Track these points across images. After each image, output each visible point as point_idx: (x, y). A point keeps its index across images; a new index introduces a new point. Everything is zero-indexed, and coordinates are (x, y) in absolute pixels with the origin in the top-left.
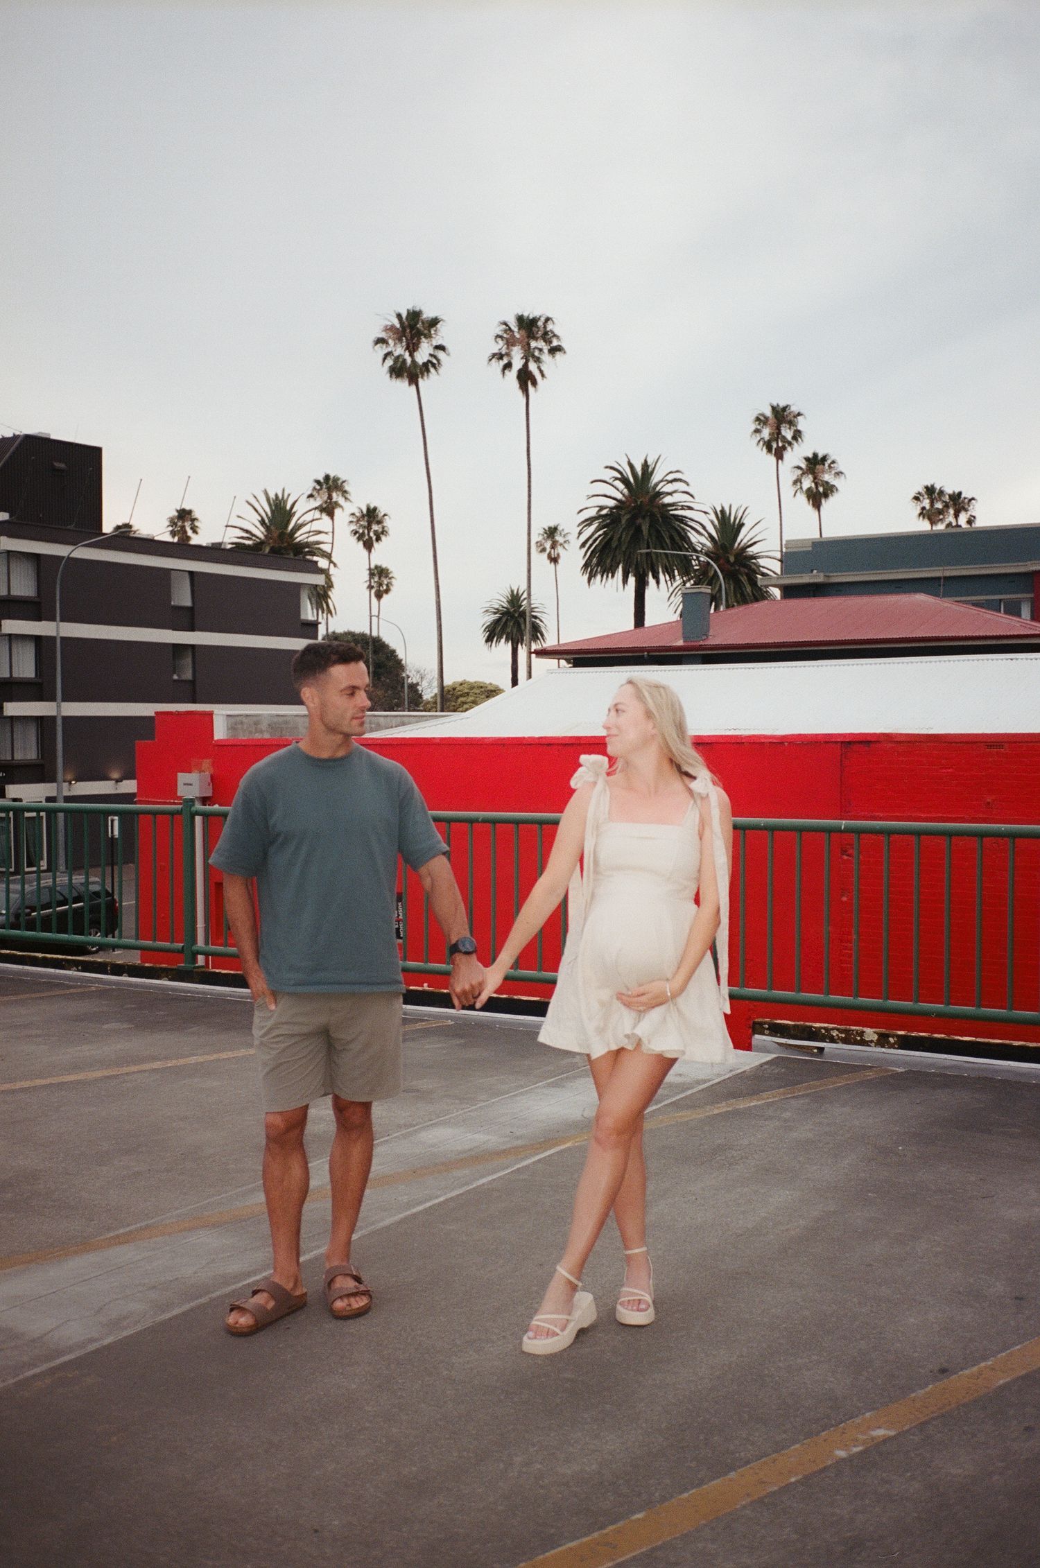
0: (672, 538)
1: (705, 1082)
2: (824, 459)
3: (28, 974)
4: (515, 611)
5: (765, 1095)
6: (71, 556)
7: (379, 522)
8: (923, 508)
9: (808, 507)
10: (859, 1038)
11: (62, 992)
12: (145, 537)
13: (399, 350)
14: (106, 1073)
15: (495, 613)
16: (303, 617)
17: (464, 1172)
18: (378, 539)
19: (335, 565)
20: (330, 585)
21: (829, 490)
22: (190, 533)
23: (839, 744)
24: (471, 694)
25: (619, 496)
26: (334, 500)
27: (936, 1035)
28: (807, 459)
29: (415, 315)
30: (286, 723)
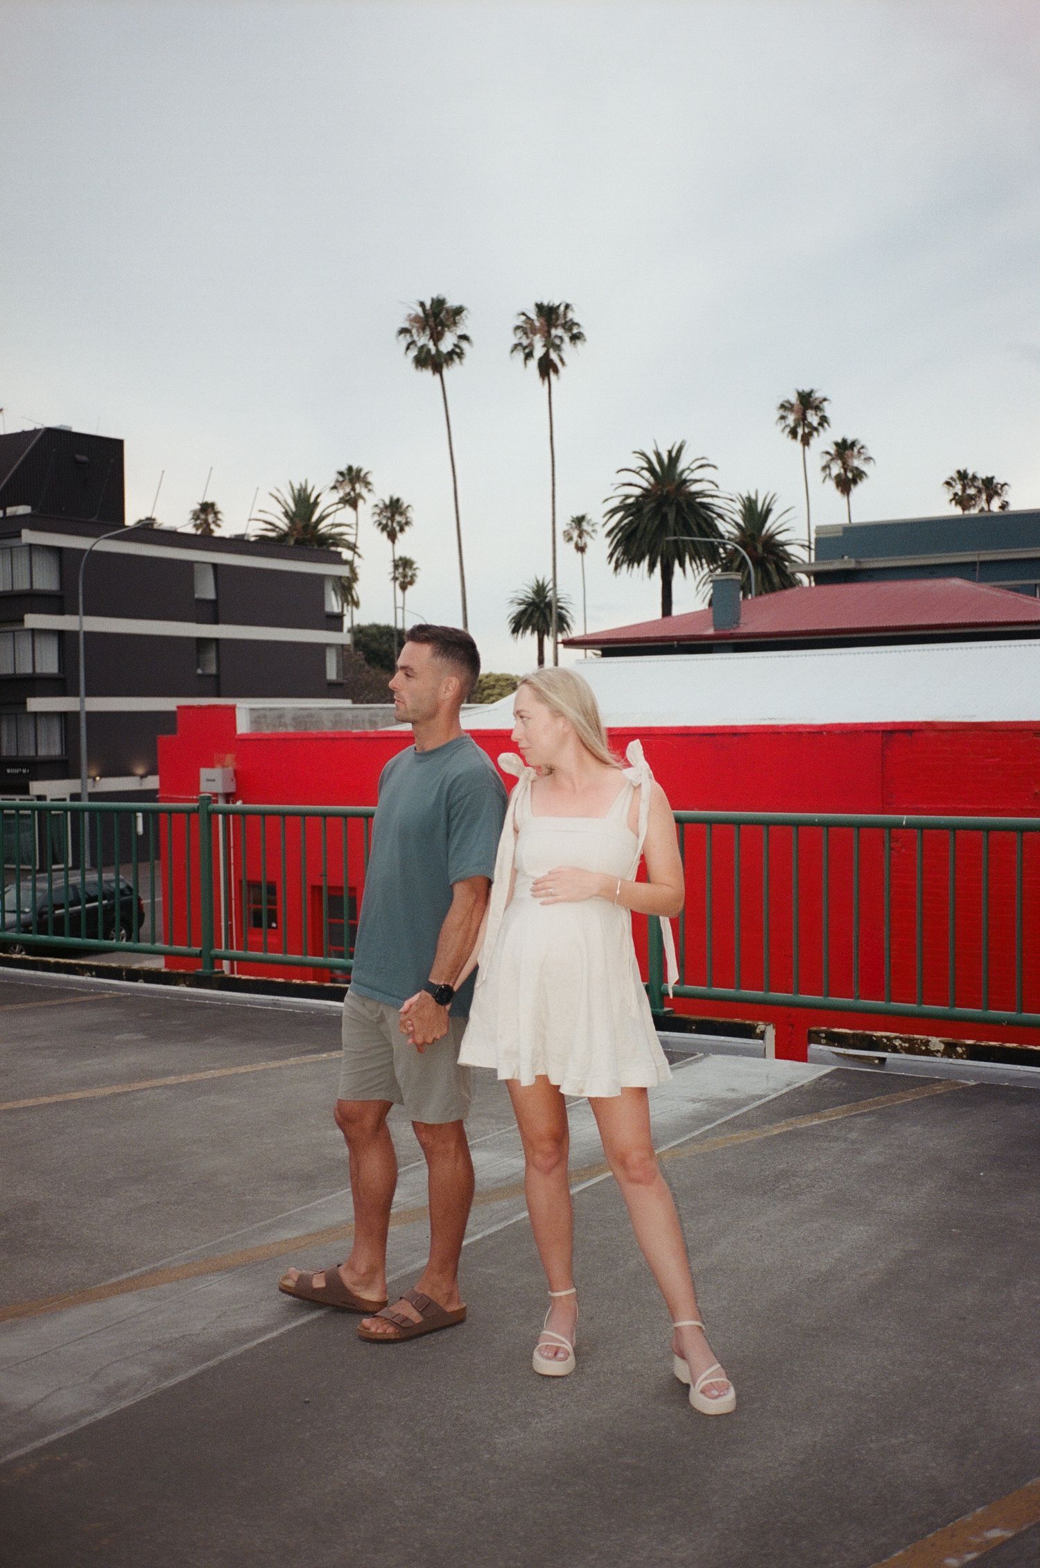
0: (699, 525)
1: (760, 1097)
2: (853, 444)
3: (39, 980)
4: (540, 602)
5: (827, 1112)
6: (94, 548)
7: (401, 514)
8: (956, 494)
9: (836, 493)
10: (924, 1048)
11: (72, 1000)
12: (168, 529)
13: (423, 340)
14: (116, 1089)
15: (520, 604)
16: (328, 609)
17: (503, 1204)
18: (402, 530)
19: (360, 556)
20: (354, 578)
21: (859, 475)
22: (213, 527)
23: (880, 734)
24: (497, 686)
25: (645, 485)
26: (357, 491)
27: (1008, 1045)
28: (837, 444)
29: (439, 303)
30: (311, 716)
